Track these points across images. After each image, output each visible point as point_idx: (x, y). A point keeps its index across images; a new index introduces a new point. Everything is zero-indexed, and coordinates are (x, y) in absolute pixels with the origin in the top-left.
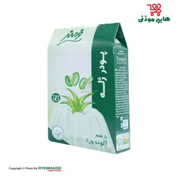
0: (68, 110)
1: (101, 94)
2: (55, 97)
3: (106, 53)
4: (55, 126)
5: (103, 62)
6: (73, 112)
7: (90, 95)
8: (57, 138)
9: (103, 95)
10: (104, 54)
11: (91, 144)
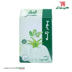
0: (31, 47)
1: (46, 39)
2: (24, 42)
3: (49, 21)
4: (24, 55)
5: (47, 25)
6: (33, 48)
7: (41, 39)
8: (25, 61)
9: (47, 39)
10: (48, 22)
11: (42, 61)
